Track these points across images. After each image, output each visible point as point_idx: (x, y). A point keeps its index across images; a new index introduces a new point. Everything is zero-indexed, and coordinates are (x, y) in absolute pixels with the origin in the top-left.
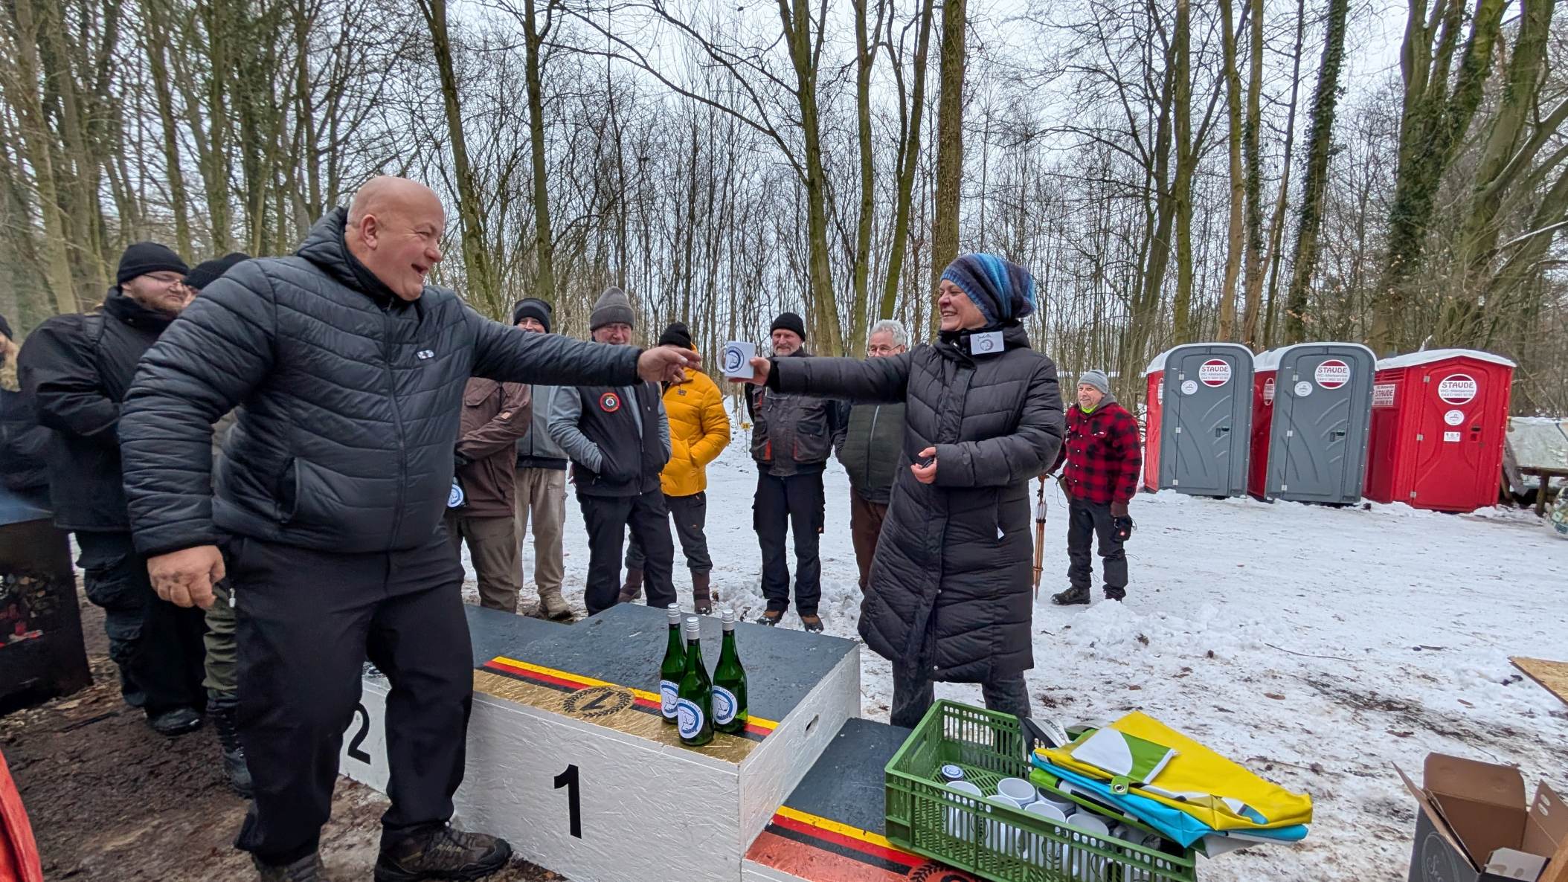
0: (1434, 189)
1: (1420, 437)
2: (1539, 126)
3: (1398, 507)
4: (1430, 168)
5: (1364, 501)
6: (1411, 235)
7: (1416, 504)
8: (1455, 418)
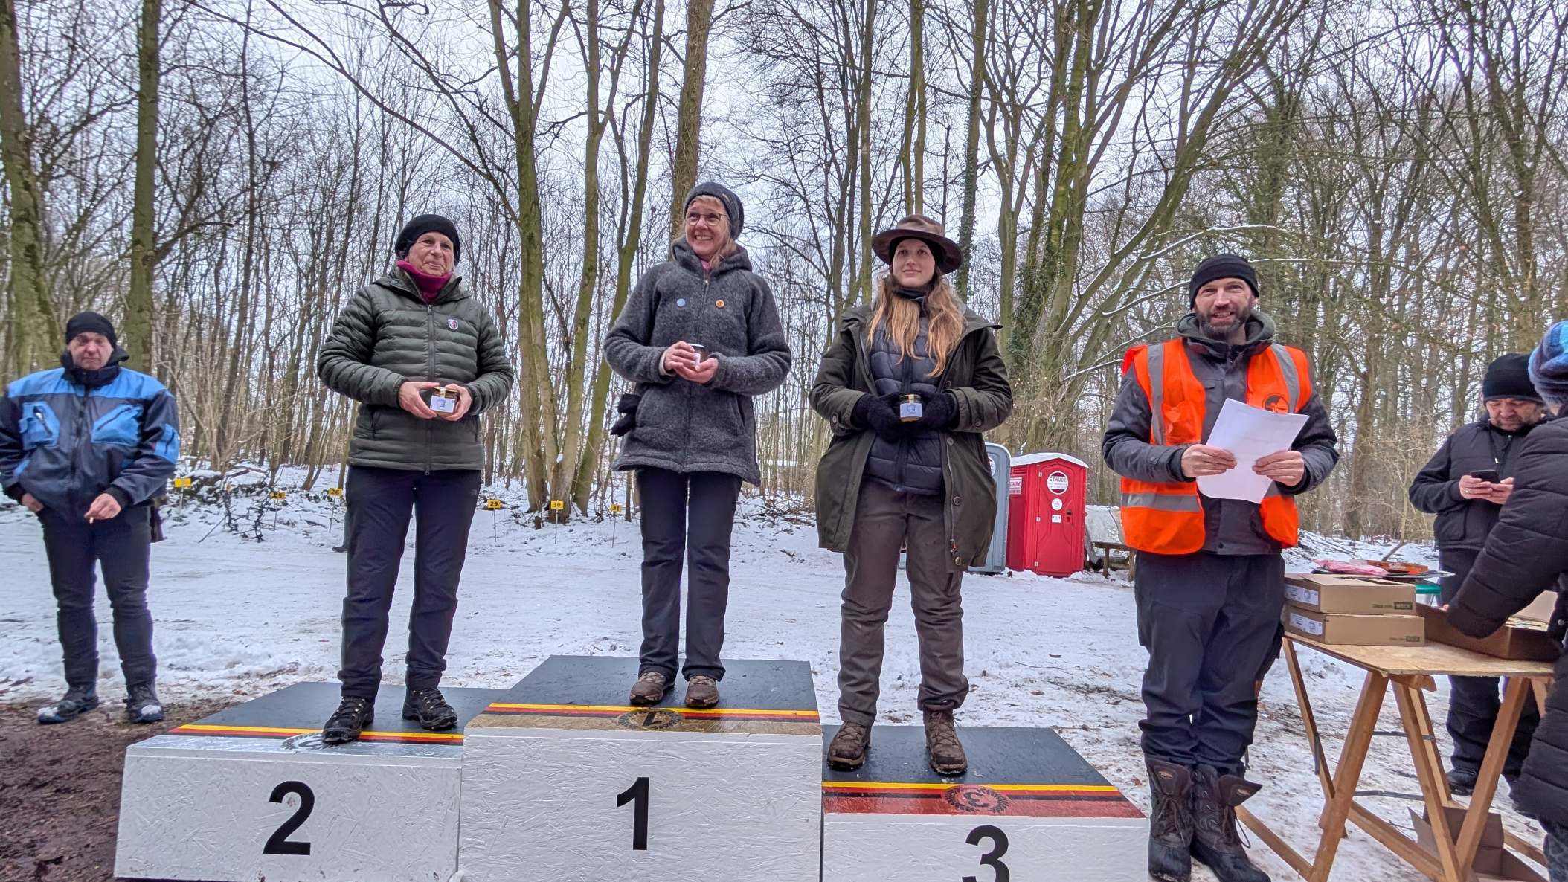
0: (1033, 332)
1: (1038, 519)
2: (1080, 297)
3: (1028, 574)
4: (1030, 316)
5: (1007, 570)
6: (1021, 365)
7: (1039, 572)
8: (1057, 504)
